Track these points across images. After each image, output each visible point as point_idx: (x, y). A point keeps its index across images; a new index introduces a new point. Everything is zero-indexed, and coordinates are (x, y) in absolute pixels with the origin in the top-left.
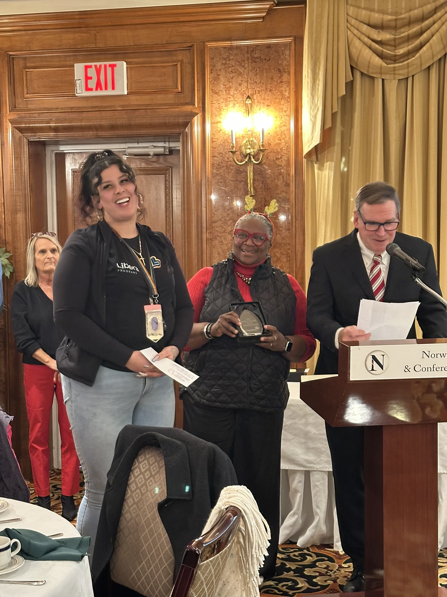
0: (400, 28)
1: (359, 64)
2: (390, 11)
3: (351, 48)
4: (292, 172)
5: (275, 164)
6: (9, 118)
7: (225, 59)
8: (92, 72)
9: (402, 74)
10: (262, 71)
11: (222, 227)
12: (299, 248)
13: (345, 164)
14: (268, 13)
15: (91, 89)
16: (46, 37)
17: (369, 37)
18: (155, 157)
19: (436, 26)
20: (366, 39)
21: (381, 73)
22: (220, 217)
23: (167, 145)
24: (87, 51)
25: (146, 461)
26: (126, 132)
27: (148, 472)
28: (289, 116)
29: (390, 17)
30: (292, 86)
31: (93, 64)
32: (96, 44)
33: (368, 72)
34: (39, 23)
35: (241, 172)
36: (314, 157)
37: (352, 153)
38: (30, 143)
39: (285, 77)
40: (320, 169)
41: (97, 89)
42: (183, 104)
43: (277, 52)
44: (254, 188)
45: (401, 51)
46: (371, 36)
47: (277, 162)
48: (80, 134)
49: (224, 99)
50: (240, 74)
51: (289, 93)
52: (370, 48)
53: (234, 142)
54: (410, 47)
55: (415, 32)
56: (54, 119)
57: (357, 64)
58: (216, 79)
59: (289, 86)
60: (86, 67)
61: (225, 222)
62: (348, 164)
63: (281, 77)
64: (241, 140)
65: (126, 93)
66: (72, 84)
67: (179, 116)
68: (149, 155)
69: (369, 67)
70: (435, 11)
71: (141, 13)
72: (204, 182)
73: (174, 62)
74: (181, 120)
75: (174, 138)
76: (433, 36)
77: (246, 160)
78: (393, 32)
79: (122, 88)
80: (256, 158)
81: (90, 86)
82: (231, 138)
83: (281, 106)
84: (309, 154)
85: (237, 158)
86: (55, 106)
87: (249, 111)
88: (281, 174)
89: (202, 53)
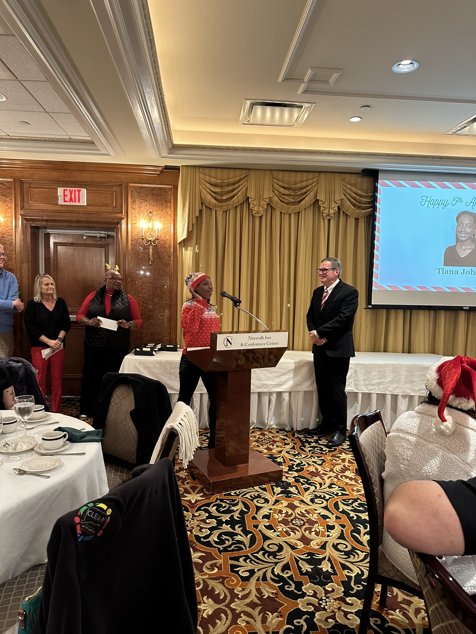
0: (224, 187)
1: (205, 202)
2: (219, 178)
3: (201, 194)
4: (172, 251)
5: (164, 246)
6: (20, 213)
7: (138, 193)
8: (67, 193)
9: (225, 208)
10: (157, 200)
11: (136, 276)
12: (175, 287)
13: (197, 248)
14: (160, 172)
15: (67, 202)
16: (42, 173)
17: (210, 190)
18: (100, 238)
19: (240, 187)
20: (208, 190)
21: (215, 207)
23: (106, 233)
24: (65, 182)
25: (120, 391)
26: (85, 225)
27: (122, 396)
28: (171, 224)
29: (219, 181)
30: (172, 209)
31: (68, 189)
32: (70, 178)
33: (209, 206)
34: (38, 165)
35: (146, 249)
36: (183, 244)
37: (201, 243)
38: (31, 227)
39: (169, 205)
40: (185, 250)
41: (70, 202)
42: (116, 213)
43: (165, 192)
44: (153, 257)
45: (225, 198)
46: (211, 189)
47: (165, 245)
48: (60, 224)
49: (138, 212)
50: (146, 201)
51: (171, 212)
52: (210, 194)
53: (143, 234)
54: (229, 196)
55: (231, 189)
56: (45, 215)
57: (204, 202)
58: (134, 202)
59: (171, 209)
60: (64, 190)
61: (138, 273)
62: (199, 249)
63: (166, 204)
64: (146, 233)
65: (86, 205)
66: (57, 198)
67: (114, 219)
68: (97, 237)
69: (209, 204)
70: (240, 181)
71: (95, 165)
72: (127, 252)
73: (112, 191)
74: (115, 221)
75: (112, 230)
76: (239, 192)
77: (149, 243)
78: (221, 188)
79: (84, 202)
80: (154, 242)
81: (66, 200)
82: (141, 231)
83: (167, 218)
84: (180, 242)
85: (144, 242)
86: (46, 209)
87: (150, 219)
88: (166, 251)
89: (127, 188)
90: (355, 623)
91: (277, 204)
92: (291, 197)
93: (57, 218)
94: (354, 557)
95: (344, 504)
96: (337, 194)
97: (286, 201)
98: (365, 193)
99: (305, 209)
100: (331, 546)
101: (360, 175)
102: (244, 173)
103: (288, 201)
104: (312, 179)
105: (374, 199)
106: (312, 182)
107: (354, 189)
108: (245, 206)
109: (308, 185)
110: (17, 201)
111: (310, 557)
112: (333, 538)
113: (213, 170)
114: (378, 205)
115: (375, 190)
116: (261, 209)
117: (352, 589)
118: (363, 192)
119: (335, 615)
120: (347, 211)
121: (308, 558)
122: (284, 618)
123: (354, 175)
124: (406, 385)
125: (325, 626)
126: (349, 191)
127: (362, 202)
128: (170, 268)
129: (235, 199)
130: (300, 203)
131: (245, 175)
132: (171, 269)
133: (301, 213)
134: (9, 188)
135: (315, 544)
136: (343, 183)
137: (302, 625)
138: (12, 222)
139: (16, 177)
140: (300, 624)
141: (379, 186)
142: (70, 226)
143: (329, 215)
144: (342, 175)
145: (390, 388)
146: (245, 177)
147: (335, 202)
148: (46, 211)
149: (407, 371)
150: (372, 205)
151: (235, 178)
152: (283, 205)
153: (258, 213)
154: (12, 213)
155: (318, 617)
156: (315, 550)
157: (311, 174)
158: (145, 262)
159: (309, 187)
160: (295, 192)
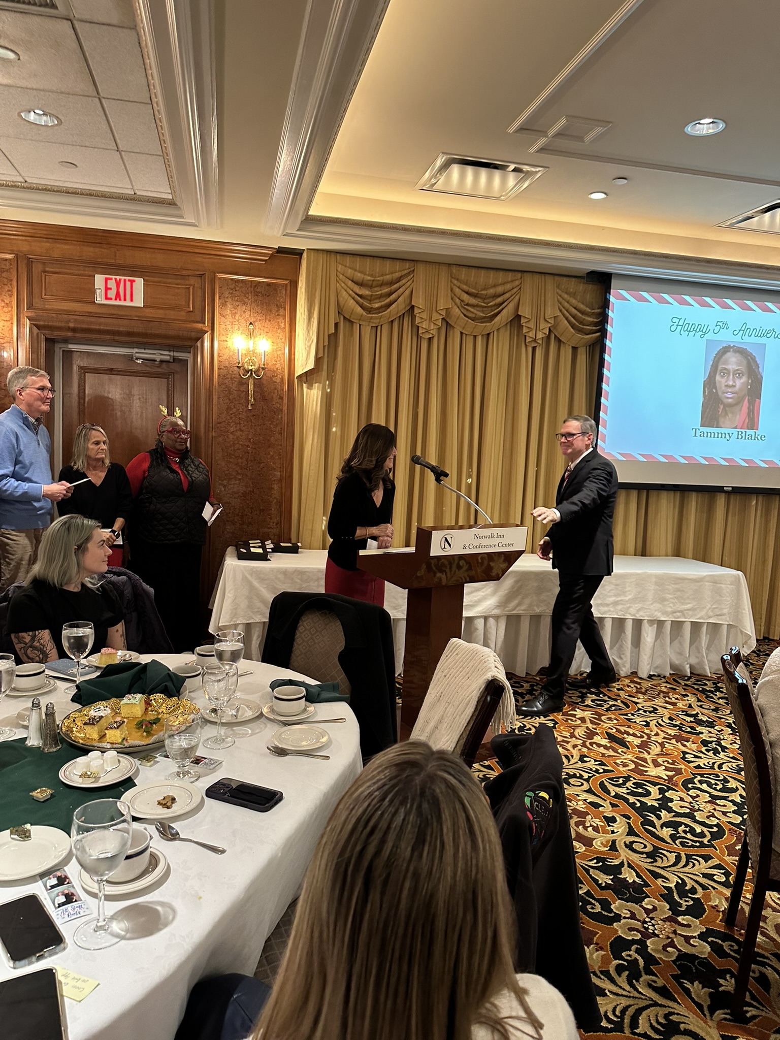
0: (375, 287)
1: (344, 311)
2: (367, 273)
3: (339, 297)
4: (286, 388)
5: (272, 380)
6: (27, 315)
7: (232, 289)
8: (112, 284)
9: (375, 322)
10: (263, 304)
11: (226, 428)
12: (289, 448)
13: (328, 385)
14: (269, 257)
15: (111, 299)
16: (68, 247)
17: (352, 291)
18: (161, 363)
19: (401, 290)
20: (351, 292)
21: (360, 320)
22: (224, 419)
23: (171, 354)
24: (107, 265)
26: (140, 340)
28: (285, 344)
29: (369, 278)
30: (287, 319)
31: (113, 277)
32: (115, 260)
33: (350, 317)
34: (61, 234)
35: (243, 384)
36: (304, 378)
37: (335, 378)
38: (47, 340)
39: (281, 312)
40: (308, 388)
41: (116, 299)
42: (194, 322)
43: (275, 290)
44: (254, 399)
45: (377, 305)
46: (354, 290)
47: (274, 379)
48: (98, 336)
49: (230, 322)
50: (244, 303)
51: (285, 325)
52: (353, 298)
53: (240, 359)
54: (383, 303)
55: (386, 292)
56: (72, 320)
57: (342, 311)
58: (224, 304)
59: (284, 319)
60: (106, 279)
61: (228, 424)
62: (331, 386)
63: (278, 311)
64: (243, 358)
65: (142, 306)
66: (93, 291)
67: (192, 332)
68: (156, 361)
69: (351, 314)
70: (399, 280)
71: (160, 240)
72: (211, 389)
73: (187, 285)
74: (193, 335)
75: (185, 349)
76: (398, 298)
77: (249, 375)
78: (370, 290)
79: (139, 301)
80: (256, 373)
81: (109, 296)
82: (236, 354)
83: (278, 334)
84: (300, 377)
85: (241, 372)
86: (74, 309)
87: (251, 335)
88: (276, 389)
89: (213, 280)
90: (705, 950)
91: (457, 319)
92: (478, 309)
93: (93, 327)
94: (663, 860)
95: (613, 784)
96: (549, 308)
97: (470, 315)
98: (590, 309)
99: (498, 329)
100: (624, 847)
101: (583, 280)
102: (407, 267)
103: (474, 316)
104: (512, 281)
105: (603, 319)
106: (511, 287)
107: (574, 301)
108: (406, 319)
109: (505, 291)
110: (21, 293)
111: (601, 864)
112: (622, 834)
113: (358, 259)
114: (609, 328)
115: (606, 304)
116: (432, 327)
117: (680, 905)
118: (587, 306)
119: (672, 941)
120: (561, 335)
121: (599, 865)
122: (608, 952)
123: (574, 279)
124: (654, 605)
125: (667, 958)
126: (566, 304)
127: (585, 322)
128: (282, 417)
129: (394, 309)
130: (492, 321)
131: (408, 271)
132: (283, 419)
133: (491, 335)
134: (7, 271)
135: (599, 844)
136: (558, 290)
137: (636, 958)
138: (11, 330)
139: (20, 251)
140: (633, 958)
141: (612, 299)
142: (114, 340)
143: (535, 340)
144: (557, 278)
145: (631, 609)
146: (409, 273)
147: (545, 320)
148: (74, 313)
149: (656, 584)
150: (600, 328)
151: (394, 275)
152: (467, 321)
153: (427, 334)
154: (12, 315)
155: (652, 946)
156: (603, 853)
157: (510, 274)
158: (241, 405)
159: (507, 295)
160: (485, 301)
